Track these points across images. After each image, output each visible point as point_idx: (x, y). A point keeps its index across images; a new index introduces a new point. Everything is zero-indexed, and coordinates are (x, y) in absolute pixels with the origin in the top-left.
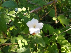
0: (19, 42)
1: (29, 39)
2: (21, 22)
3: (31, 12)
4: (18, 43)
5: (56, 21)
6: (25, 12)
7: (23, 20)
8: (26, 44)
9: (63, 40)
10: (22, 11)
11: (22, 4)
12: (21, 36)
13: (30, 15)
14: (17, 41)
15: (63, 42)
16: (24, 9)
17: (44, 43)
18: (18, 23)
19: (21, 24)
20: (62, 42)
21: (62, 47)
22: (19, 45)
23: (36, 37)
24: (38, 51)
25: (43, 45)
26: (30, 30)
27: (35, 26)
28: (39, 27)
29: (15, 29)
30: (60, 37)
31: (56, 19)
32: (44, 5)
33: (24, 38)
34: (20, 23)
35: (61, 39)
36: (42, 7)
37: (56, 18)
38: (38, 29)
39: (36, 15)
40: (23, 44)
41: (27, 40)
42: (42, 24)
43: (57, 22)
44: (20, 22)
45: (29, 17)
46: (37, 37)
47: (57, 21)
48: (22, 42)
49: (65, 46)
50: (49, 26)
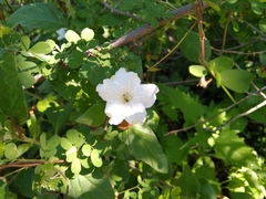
0: (71, 154)
1: (108, 143)
2: (77, 82)
3: (113, 45)
4: (68, 160)
5: (203, 80)
6: (92, 44)
7: (85, 73)
8: (98, 162)
9: (235, 147)
10: (82, 43)
11: (82, 16)
12: (77, 133)
13: (108, 56)
14: (65, 151)
15: (237, 154)
16: (88, 34)
17: (164, 158)
18: (68, 84)
19: (77, 89)
20: (231, 153)
21: (234, 175)
22: (69, 164)
23: (132, 137)
24: (141, 187)
25: (160, 167)
26: (108, 111)
27: (129, 98)
28: (141, 101)
29: (57, 105)
30: (224, 137)
31: (204, 72)
32: (161, 20)
33: (90, 141)
34: (75, 85)
35: (227, 142)
36: (155, 24)
37: (204, 69)
38: (140, 109)
39: (132, 56)
40: (85, 163)
41: (99, 149)
42: (152, 88)
43: (204, 83)
44: (73, 83)
45: (107, 64)
46: (138, 137)
47: (207, 79)
48: (80, 155)
49: (244, 169)
50: (184, 93)
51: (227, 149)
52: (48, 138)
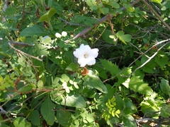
4: (64, 88)
7: (66, 49)
9: (139, 84)
11: (57, 28)
13: (74, 42)
14: (62, 83)
15: (141, 88)
16: (64, 34)
19: (60, 60)
21: (143, 102)
22: (64, 90)
23: (88, 79)
24: (97, 103)
25: (103, 91)
29: (47, 73)
32: (94, 24)
34: (60, 58)
40: (71, 88)
41: (76, 82)
42: (96, 50)
44: (58, 57)
46: (91, 78)
47: (116, 38)
50: (108, 61)
51: (135, 86)
52: (54, 79)
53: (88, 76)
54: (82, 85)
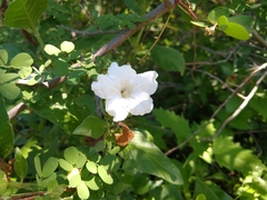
0: (74, 178)
2: (62, 104)
4: (71, 185)
9: (234, 153)
13: (93, 64)
15: (239, 160)
16: (68, 47)
19: (64, 112)
20: (232, 161)
23: (135, 153)
25: (174, 178)
26: (109, 108)
30: (220, 147)
34: (61, 108)
35: (225, 150)
38: (144, 97)
41: (105, 165)
44: (57, 106)
45: (92, 73)
46: (141, 151)
50: (168, 112)
51: (228, 158)
53: (134, 147)
54: (121, 170)
